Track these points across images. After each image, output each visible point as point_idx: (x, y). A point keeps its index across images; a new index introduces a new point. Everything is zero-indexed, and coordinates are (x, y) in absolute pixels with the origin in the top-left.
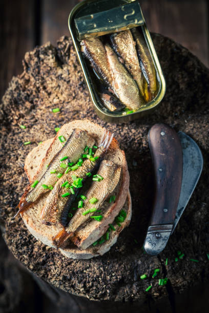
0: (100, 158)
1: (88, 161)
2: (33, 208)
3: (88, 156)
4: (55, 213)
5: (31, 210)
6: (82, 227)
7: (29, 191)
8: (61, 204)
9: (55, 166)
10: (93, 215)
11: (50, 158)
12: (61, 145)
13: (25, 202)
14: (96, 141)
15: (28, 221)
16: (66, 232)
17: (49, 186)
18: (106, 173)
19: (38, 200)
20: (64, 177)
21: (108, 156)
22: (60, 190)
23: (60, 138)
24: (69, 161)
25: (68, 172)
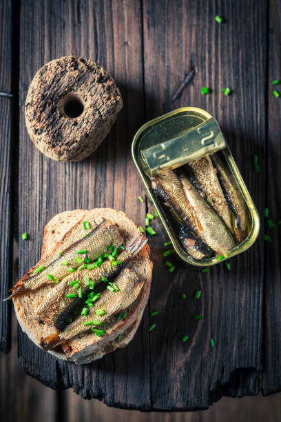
0: (123, 263)
1: (109, 263)
2: (30, 297)
3: (111, 258)
4: (53, 313)
5: (26, 298)
6: (79, 336)
7: (31, 276)
8: (63, 305)
9: (68, 257)
10: (94, 328)
11: (66, 245)
12: (84, 233)
13: (23, 286)
14: (125, 241)
15: (19, 309)
16: (59, 337)
17: (55, 278)
18: (125, 286)
19: (38, 289)
20: (76, 273)
21: (133, 263)
22: (67, 287)
23: (84, 223)
24: (87, 257)
25: (81, 269)
